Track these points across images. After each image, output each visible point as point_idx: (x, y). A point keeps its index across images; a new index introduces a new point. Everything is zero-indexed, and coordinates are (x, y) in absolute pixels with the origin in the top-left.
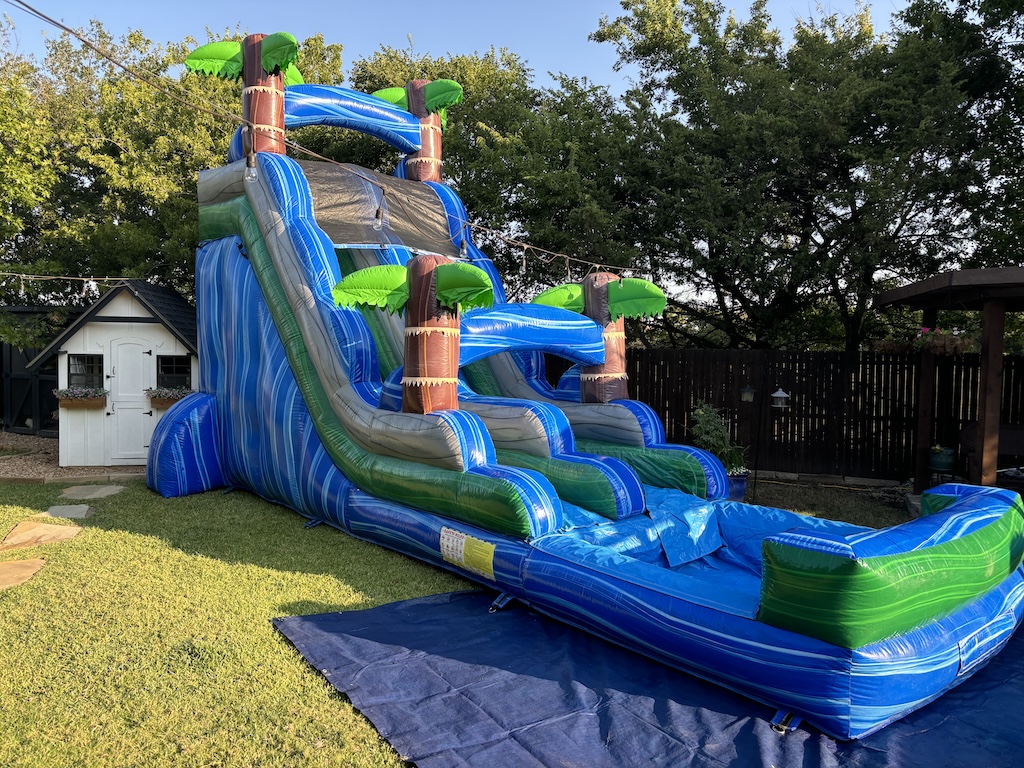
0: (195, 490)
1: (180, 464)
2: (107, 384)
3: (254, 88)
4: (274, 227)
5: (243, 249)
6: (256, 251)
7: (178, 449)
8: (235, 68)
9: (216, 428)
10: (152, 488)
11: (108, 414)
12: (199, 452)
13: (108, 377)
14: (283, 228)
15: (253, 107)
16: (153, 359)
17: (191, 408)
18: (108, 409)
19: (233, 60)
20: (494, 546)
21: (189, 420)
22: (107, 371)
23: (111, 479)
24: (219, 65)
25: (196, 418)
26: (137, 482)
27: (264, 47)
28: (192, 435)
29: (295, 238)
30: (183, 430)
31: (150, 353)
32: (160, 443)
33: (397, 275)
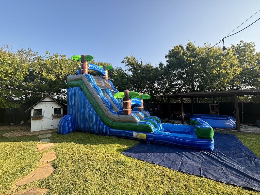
0: (69, 132)
1: (67, 128)
2: (43, 114)
3: (84, 63)
4: (90, 86)
5: (81, 89)
6: (85, 89)
7: (66, 125)
8: (80, 60)
9: (74, 121)
10: (60, 133)
11: (43, 120)
12: (70, 125)
13: (43, 113)
14: (92, 86)
15: (83, 66)
16: (53, 109)
17: (69, 117)
18: (43, 119)
19: (80, 58)
21: (68, 120)
22: (43, 111)
23: (47, 133)
24: (77, 59)
25: (70, 119)
26: (56, 132)
27: (86, 57)
28: (69, 122)
29: (95, 88)
30: (67, 121)
31: (52, 108)
32: (62, 124)
33: (123, 93)
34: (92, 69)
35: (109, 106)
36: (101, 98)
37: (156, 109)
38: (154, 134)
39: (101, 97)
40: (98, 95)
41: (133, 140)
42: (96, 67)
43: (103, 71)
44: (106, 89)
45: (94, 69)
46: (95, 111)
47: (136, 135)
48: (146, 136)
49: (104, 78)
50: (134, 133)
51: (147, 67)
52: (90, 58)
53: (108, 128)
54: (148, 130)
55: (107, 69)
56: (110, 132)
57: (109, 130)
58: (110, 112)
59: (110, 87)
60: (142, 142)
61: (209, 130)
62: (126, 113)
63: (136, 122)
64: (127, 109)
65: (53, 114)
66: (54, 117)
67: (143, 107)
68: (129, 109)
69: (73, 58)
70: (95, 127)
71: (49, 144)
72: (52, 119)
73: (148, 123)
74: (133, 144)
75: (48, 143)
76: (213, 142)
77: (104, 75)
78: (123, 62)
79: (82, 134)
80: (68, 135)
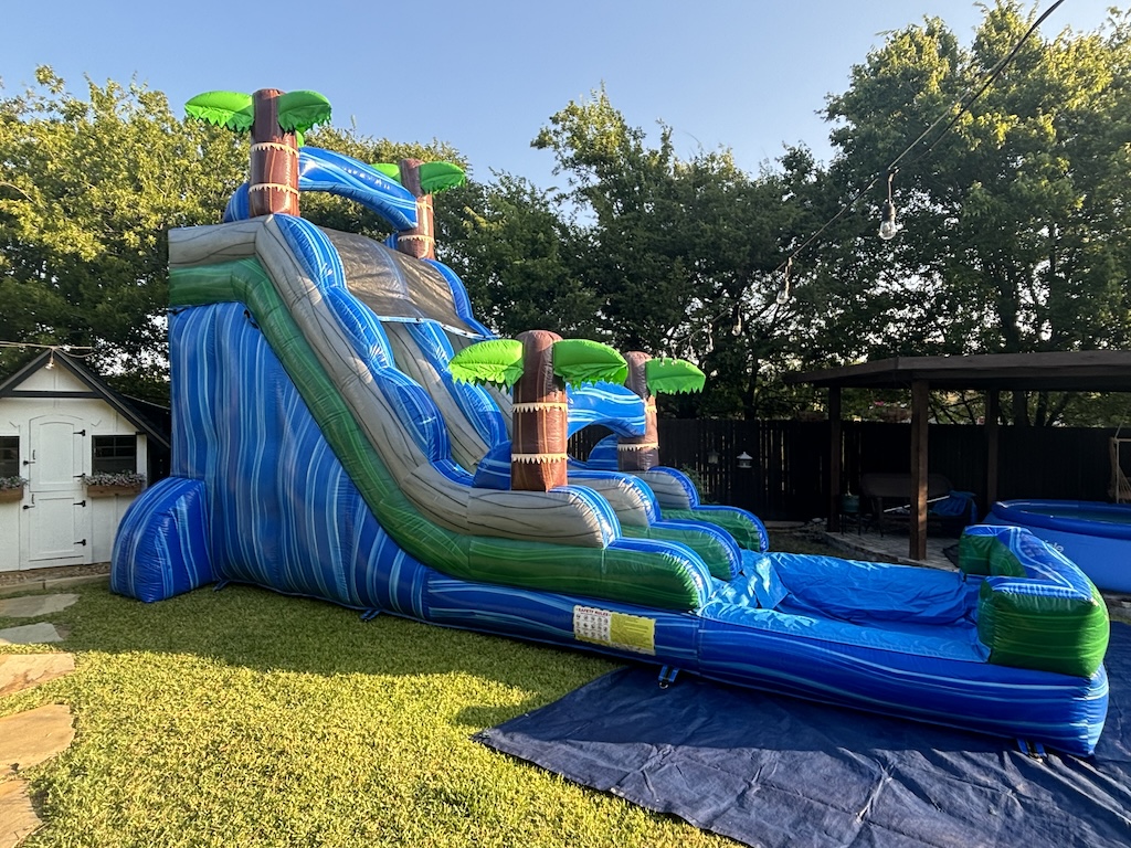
0: (182, 590)
1: (165, 562)
2: (24, 472)
3: (269, 145)
4: (308, 296)
5: (255, 319)
6: (276, 320)
7: (162, 543)
8: (245, 122)
9: (213, 519)
10: (122, 592)
11: (26, 507)
12: (186, 545)
13: (26, 463)
14: (319, 297)
15: (263, 166)
16: (88, 441)
17: (177, 496)
18: (26, 501)
19: (243, 112)
20: (653, 621)
21: (175, 511)
22: (23, 456)
23: (47, 586)
24: (227, 116)
25: (183, 506)
26: (104, 586)
27: (283, 104)
28: (179, 526)
29: (340, 309)
30: (167, 521)
31: (83, 433)
32: (138, 537)
33: (514, 350)
34: (328, 185)
35: (424, 434)
36: (376, 377)
37: (745, 456)
38: (709, 624)
39: (372, 372)
40: (359, 361)
41: (569, 651)
42: (350, 175)
43: (398, 202)
44: (414, 320)
45: (339, 186)
46: (336, 461)
47: (592, 621)
48: (652, 631)
49: (410, 250)
50: (576, 612)
51: (699, 176)
52: (312, 110)
53: (420, 570)
54: (665, 594)
55: (426, 187)
56: (431, 600)
57: (426, 587)
58: (428, 471)
59: (443, 305)
60: (627, 667)
61: (1074, 613)
62: (532, 479)
63: (595, 538)
64: (538, 457)
65: (89, 473)
66: (95, 490)
67: (651, 443)
68: (554, 457)
69: (201, 110)
70: (336, 560)
71: (50, 655)
72: (83, 504)
73: (672, 551)
74: (570, 677)
75: (44, 652)
76: (1100, 689)
77: (410, 230)
78: (541, 144)
79: (260, 601)
80: (170, 604)
